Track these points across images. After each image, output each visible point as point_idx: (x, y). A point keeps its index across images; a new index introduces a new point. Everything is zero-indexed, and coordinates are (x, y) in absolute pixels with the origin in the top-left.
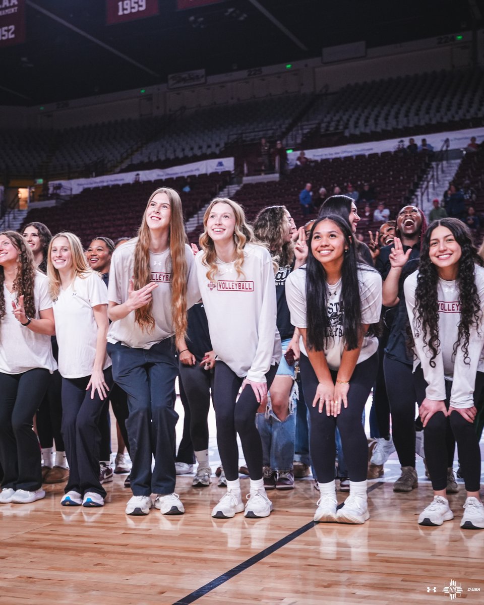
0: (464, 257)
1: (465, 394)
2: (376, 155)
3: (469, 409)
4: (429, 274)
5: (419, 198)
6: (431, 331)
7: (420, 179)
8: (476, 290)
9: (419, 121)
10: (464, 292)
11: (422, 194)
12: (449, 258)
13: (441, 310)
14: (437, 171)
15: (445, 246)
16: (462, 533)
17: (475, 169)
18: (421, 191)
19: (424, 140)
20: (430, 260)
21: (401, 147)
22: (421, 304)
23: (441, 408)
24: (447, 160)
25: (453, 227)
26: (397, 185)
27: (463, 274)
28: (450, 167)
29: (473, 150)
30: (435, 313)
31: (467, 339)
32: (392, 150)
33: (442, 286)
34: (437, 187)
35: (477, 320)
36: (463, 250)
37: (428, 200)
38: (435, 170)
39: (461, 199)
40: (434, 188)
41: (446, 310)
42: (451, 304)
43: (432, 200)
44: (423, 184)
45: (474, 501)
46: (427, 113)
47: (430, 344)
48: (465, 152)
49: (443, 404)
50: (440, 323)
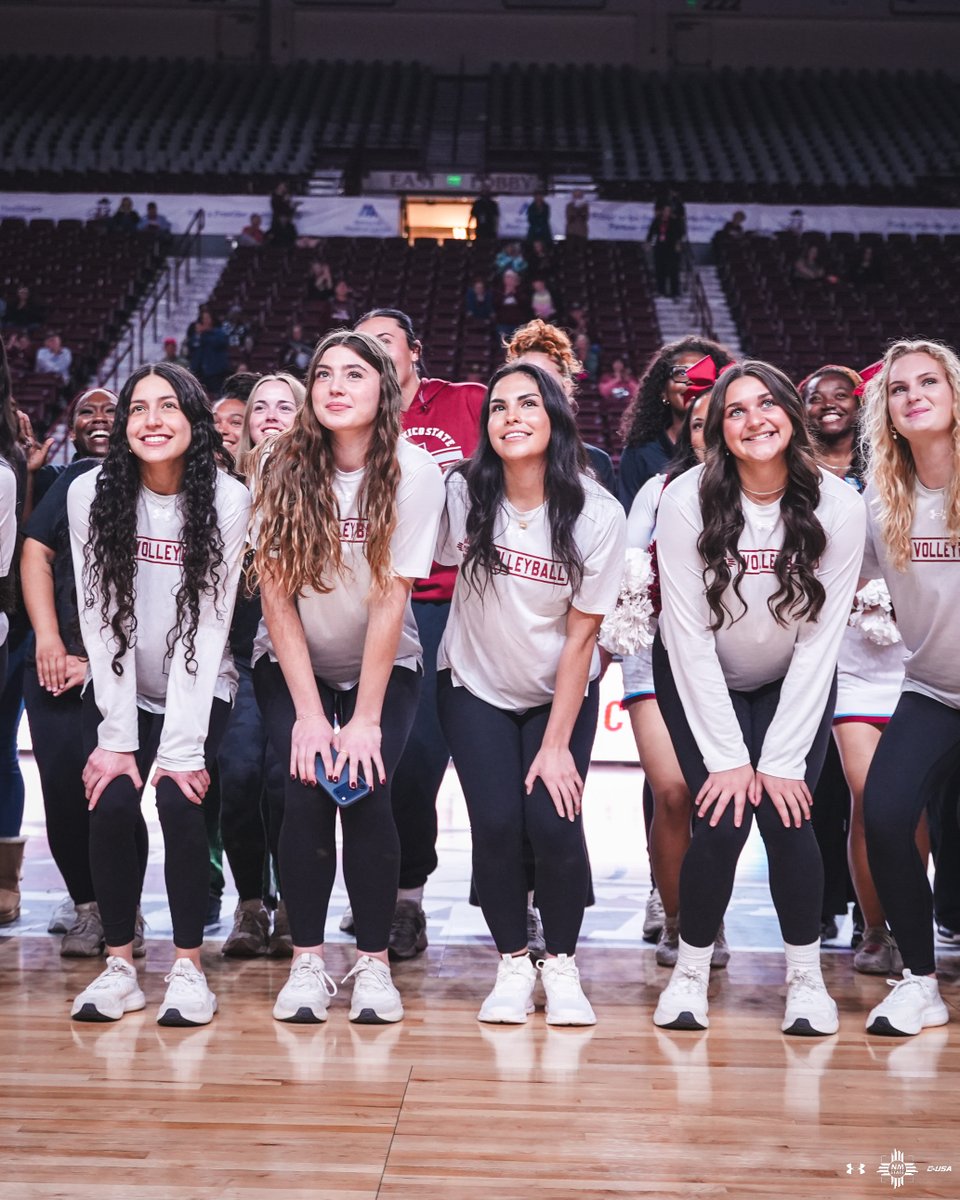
0: (196, 447)
1: (187, 741)
2: (47, 223)
3: (196, 774)
4: (123, 473)
5: (136, 331)
6: (118, 594)
7: (142, 290)
8: (214, 519)
9: (144, 162)
10: (191, 520)
11: (143, 324)
12: (165, 443)
13: (143, 557)
14: (177, 278)
15: (157, 419)
16: (159, 1035)
17: (253, 284)
18: (141, 317)
19: (152, 207)
20: (128, 446)
21: (103, 212)
22: (101, 536)
23: (126, 769)
24: (199, 255)
25: (180, 381)
26: (90, 297)
27: (192, 482)
28: (205, 272)
29: (252, 241)
30: (129, 559)
31: (195, 621)
32: (84, 218)
33: (148, 504)
34: (175, 313)
35: (216, 583)
36: (195, 433)
37: (156, 339)
38: (172, 274)
39: (222, 345)
40: (168, 313)
41: (153, 557)
42: (163, 545)
43: (163, 340)
44: (145, 302)
45: (188, 967)
46: (163, 147)
47: (116, 625)
48: (235, 245)
49: (131, 760)
50: (138, 582)
